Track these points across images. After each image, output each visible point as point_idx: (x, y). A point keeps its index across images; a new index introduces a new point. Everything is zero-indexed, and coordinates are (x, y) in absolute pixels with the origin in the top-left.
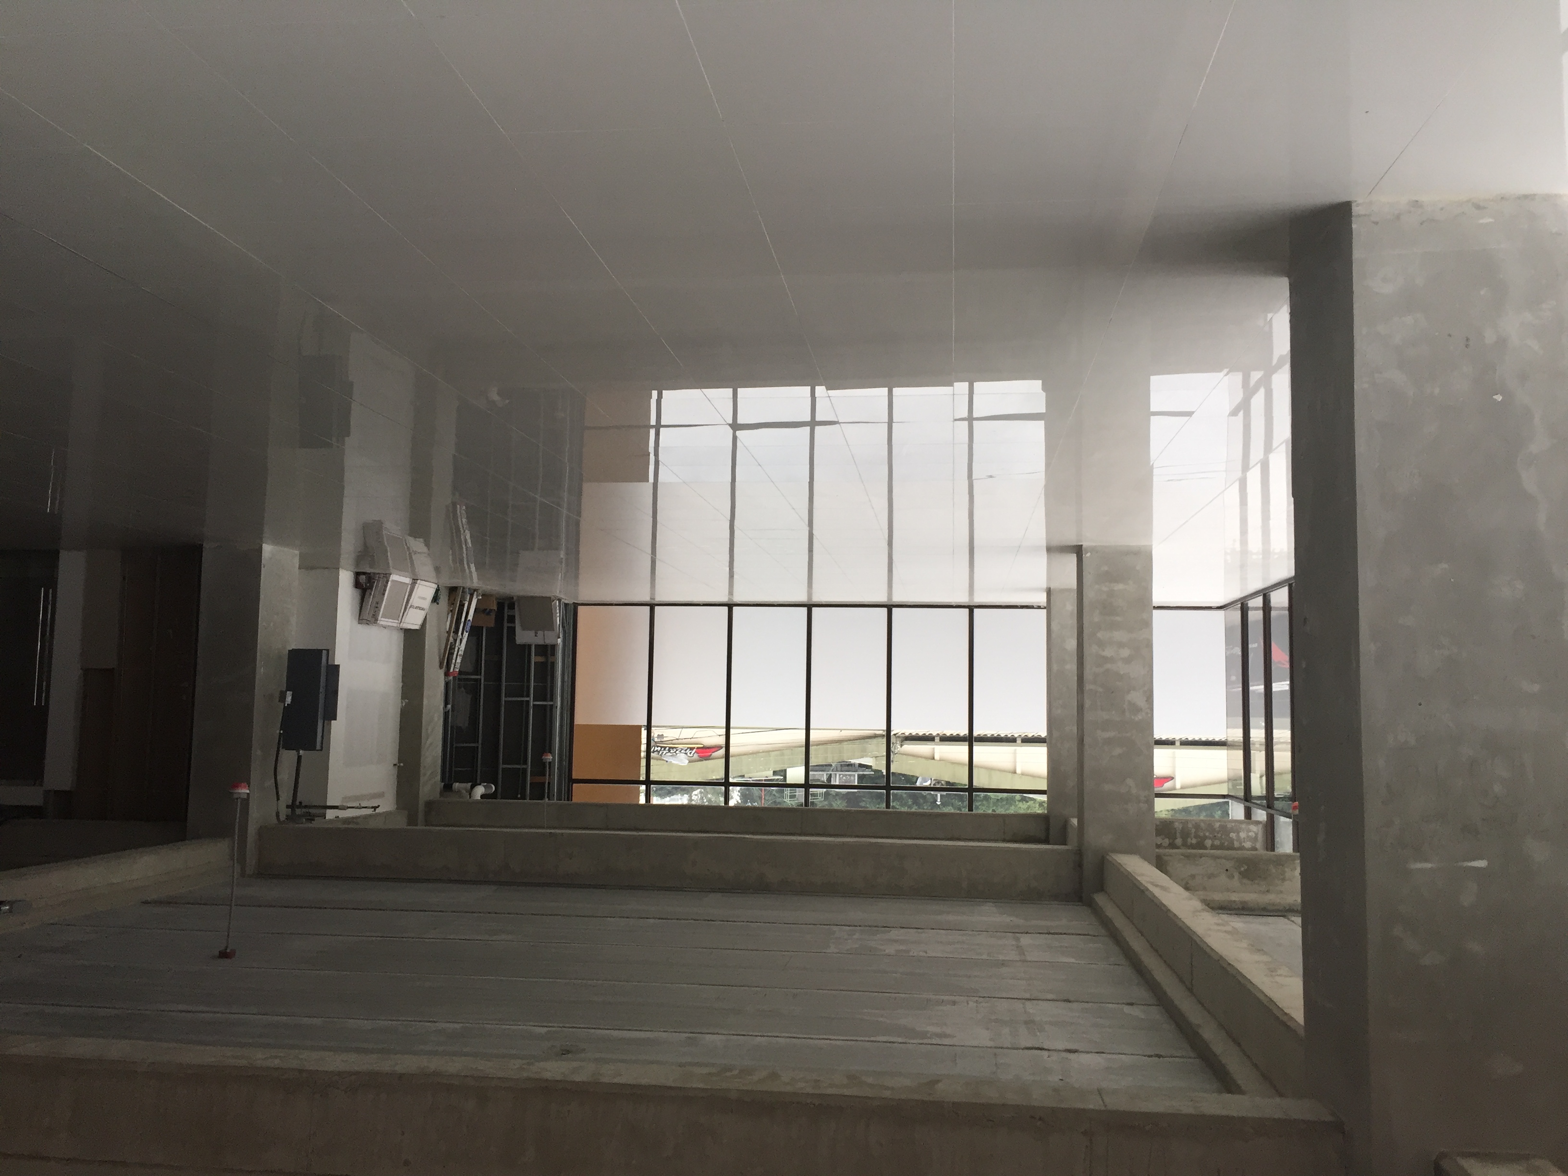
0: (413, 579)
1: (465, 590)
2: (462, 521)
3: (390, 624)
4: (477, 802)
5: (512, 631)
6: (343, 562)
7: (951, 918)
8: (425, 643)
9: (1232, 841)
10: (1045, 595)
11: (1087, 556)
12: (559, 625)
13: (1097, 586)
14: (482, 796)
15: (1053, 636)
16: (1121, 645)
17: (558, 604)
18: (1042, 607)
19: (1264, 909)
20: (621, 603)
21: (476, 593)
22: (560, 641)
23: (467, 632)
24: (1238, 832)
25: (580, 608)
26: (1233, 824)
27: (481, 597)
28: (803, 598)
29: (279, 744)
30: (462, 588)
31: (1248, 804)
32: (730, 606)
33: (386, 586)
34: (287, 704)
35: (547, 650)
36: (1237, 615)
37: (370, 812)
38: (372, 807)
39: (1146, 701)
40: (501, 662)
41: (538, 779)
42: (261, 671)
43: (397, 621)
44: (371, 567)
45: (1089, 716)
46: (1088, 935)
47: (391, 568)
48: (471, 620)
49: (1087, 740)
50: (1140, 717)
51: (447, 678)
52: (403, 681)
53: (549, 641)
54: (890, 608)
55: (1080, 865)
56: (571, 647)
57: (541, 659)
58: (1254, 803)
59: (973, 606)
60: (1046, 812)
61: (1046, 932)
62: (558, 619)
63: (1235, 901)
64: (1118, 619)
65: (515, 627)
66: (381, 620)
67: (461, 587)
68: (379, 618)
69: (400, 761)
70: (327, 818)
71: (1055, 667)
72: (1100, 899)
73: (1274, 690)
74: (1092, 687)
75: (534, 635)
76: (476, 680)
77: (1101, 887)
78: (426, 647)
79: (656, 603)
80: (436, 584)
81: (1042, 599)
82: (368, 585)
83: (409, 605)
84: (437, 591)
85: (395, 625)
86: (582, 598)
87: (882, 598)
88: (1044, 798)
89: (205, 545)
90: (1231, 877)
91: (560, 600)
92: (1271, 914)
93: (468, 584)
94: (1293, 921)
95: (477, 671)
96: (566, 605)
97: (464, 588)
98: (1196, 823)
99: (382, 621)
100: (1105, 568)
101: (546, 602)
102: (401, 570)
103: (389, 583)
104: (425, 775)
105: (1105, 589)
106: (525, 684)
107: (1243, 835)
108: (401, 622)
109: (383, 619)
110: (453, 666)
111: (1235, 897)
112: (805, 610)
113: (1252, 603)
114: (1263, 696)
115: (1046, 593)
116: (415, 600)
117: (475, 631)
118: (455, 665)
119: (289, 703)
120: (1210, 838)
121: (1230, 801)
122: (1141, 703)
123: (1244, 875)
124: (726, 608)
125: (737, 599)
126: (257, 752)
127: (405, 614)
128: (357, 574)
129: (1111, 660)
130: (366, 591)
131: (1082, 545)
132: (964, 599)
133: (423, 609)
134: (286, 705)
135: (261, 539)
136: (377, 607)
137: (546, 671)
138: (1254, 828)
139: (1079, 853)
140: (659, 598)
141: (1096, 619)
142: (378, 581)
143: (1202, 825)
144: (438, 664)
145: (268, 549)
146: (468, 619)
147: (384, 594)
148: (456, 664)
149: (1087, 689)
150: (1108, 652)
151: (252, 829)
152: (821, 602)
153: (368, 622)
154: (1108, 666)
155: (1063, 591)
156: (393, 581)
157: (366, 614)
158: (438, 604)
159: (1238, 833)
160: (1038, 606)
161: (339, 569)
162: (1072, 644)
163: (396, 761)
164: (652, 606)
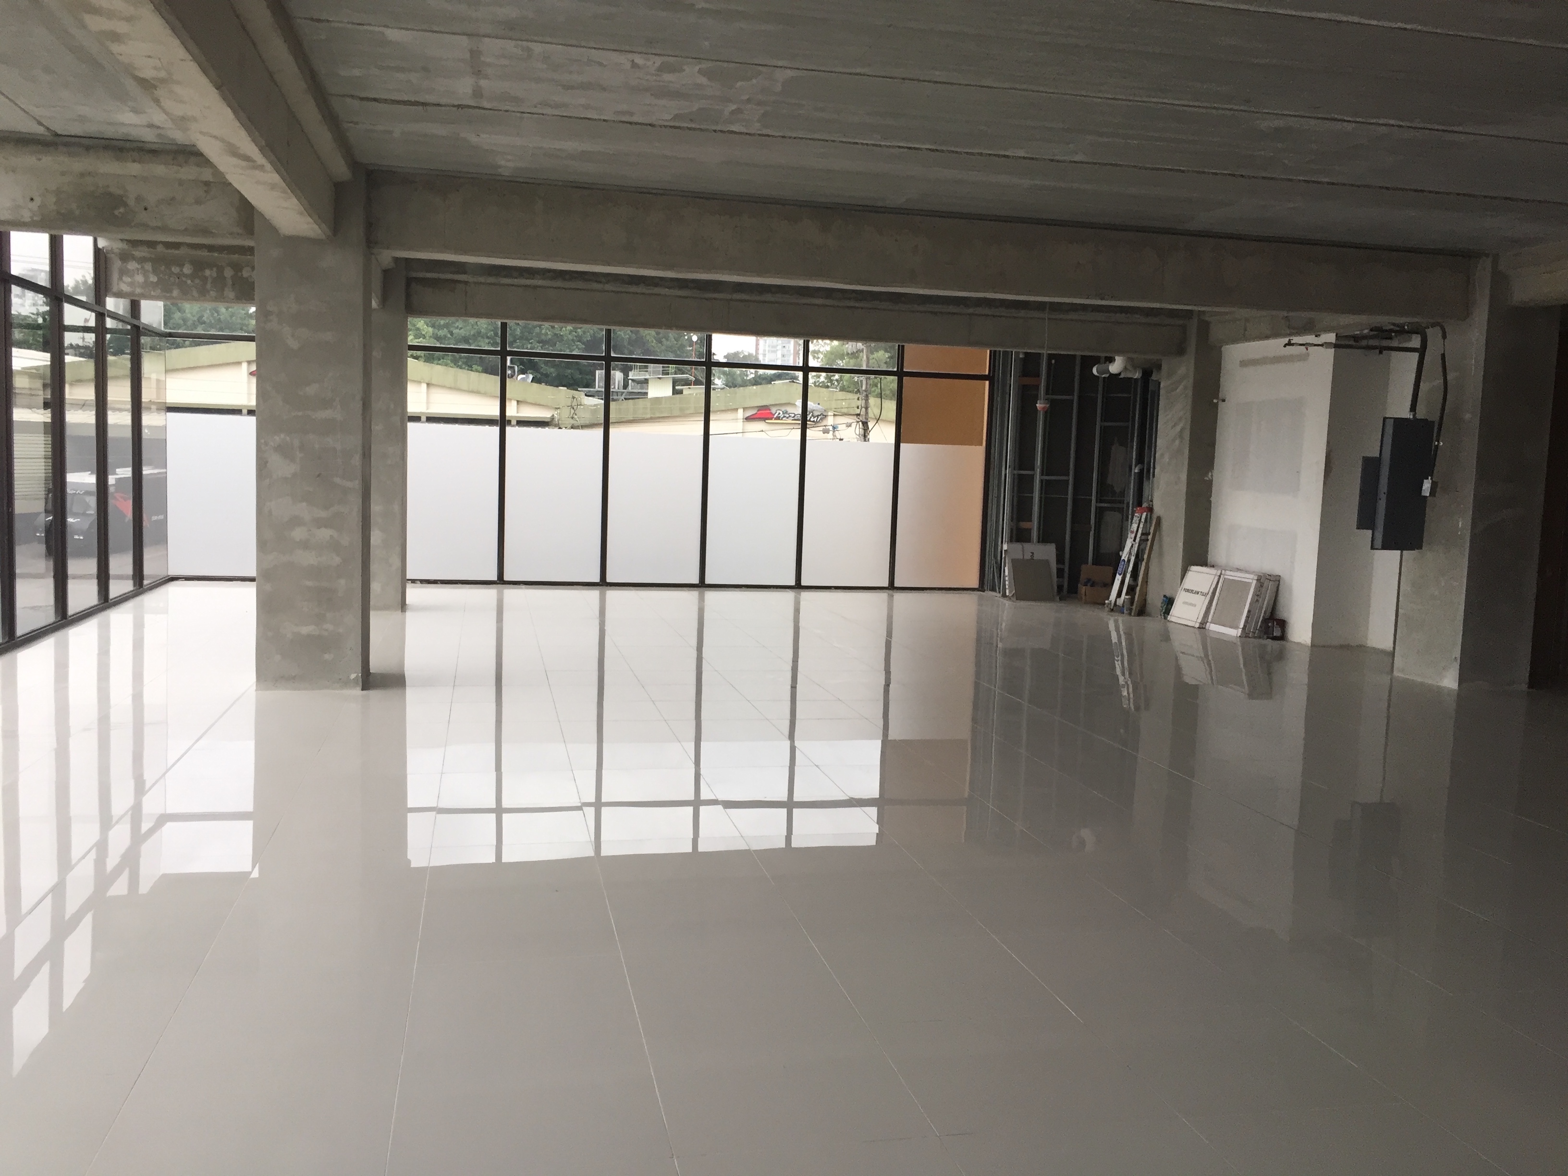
0: (1205, 628)
1: (1129, 611)
2: (1128, 693)
3: (1231, 573)
4: (1120, 352)
5: (1060, 560)
6: (1305, 657)
7: (571, 146)
8: (1184, 550)
9: (155, 271)
10: (409, 600)
11: (355, 675)
12: (1005, 566)
13: (341, 630)
14: (1111, 360)
15: (398, 549)
16: (305, 545)
17: (1007, 591)
18: (410, 582)
19: (88, 148)
20: (928, 591)
21: (1112, 608)
22: (1005, 547)
23: (1124, 560)
24: (146, 284)
25: (975, 584)
26: (153, 293)
27: (1106, 602)
28: (711, 596)
29: (1440, 429)
30: (1133, 614)
31: (135, 322)
32: (798, 586)
33: (1246, 622)
34: (1428, 479)
35: (1019, 536)
36: (150, 569)
37: (1296, 339)
38: (1293, 345)
39: (267, 462)
40: (1073, 522)
41: (1028, 381)
42: (1463, 523)
43: (1226, 577)
44: (1265, 646)
45: (355, 441)
46: (362, 99)
47: (1239, 643)
48: (1117, 575)
49: (358, 406)
50: (277, 438)
51: (1149, 505)
52: (1210, 502)
53: (1018, 546)
54: (603, 583)
55: (370, 226)
56: (988, 538)
57: (1024, 525)
58: (128, 323)
59: (498, 584)
60: (409, 319)
61: (428, 108)
62: (1007, 573)
63: (134, 161)
64: (309, 583)
65: (1057, 564)
66: (1253, 579)
67: (1134, 616)
68: (1255, 582)
69: (1216, 405)
70: (1335, 334)
71: (396, 508)
72: (341, 169)
73: (130, 469)
74: (349, 484)
75: (1035, 555)
76: (1101, 501)
77: (339, 189)
78: (1181, 544)
79: (887, 591)
80: (1169, 621)
81: (414, 594)
82: (1270, 624)
83: (1209, 597)
84: (1167, 612)
85: (1228, 573)
86: (973, 597)
87: (612, 595)
88: (411, 340)
89: (1524, 687)
90: (139, 199)
91: (1004, 595)
92: (77, 139)
93: (1121, 619)
94: (40, 123)
95: (1100, 512)
96: (993, 589)
97: (1130, 614)
98: (205, 296)
99: (1251, 579)
100: (327, 657)
101: (1020, 596)
102: (1221, 642)
103: (1242, 626)
104: (1186, 388)
105: (329, 626)
106: (1043, 495)
107: (140, 278)
108: (1220, 576)
109: (1250, 581)
110: (1143, 520)
111: (134, 168)
112: (708, 581)
113: (128, 586)
114: (144, 462)
115: (407, 603)
116: (1201, 603)
117: (1113, 562)
118: (1140, 520)
119: (1425, 481)
120: (186, 276)
121: (163, 329)
122: (275, 460)
123: (118, 201)
124: (803, 583)
125: (790, 595)
126: (1471, 416)
127: (1214, 586)
128: (1283, 637)
129: (320, 523)
130: (1270, 617)
131: (362, 690)
132: (510, 593)
133: (1187, 591)
134: (1430, 478)
135: (1458, 695)
136: (1257, 595)
137: (1021, 511)
138: (125, 288)
139: (371, 243)
140: (883, 596)
141: (342, 582)
142: (1255, 628)
143: (195, 294)
144: (1165, 525)
145: (1450, 681)
146: (1122, 576)
147: (1249, 611)
148: (1138, 522)
149: (357, 482)
150: (325, 534)
151: (1481, 316)
152: (689, 590)
153: (1269, 577)
154: (323, 514)
155: (386, 608)
156: (1236, 628)
157: (1271, 586)
158: (1165, 596)
159: (146, 281)
160: (414, 583)
161: (1311, 646)
162: (376, 537)
163: (1221, 404)
164: (892, 587)
